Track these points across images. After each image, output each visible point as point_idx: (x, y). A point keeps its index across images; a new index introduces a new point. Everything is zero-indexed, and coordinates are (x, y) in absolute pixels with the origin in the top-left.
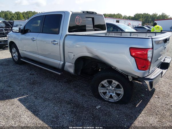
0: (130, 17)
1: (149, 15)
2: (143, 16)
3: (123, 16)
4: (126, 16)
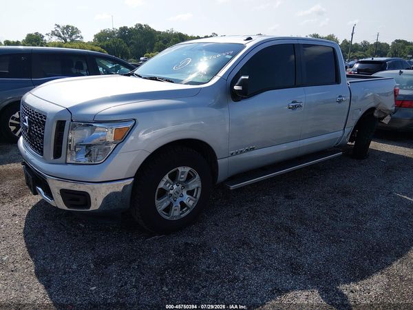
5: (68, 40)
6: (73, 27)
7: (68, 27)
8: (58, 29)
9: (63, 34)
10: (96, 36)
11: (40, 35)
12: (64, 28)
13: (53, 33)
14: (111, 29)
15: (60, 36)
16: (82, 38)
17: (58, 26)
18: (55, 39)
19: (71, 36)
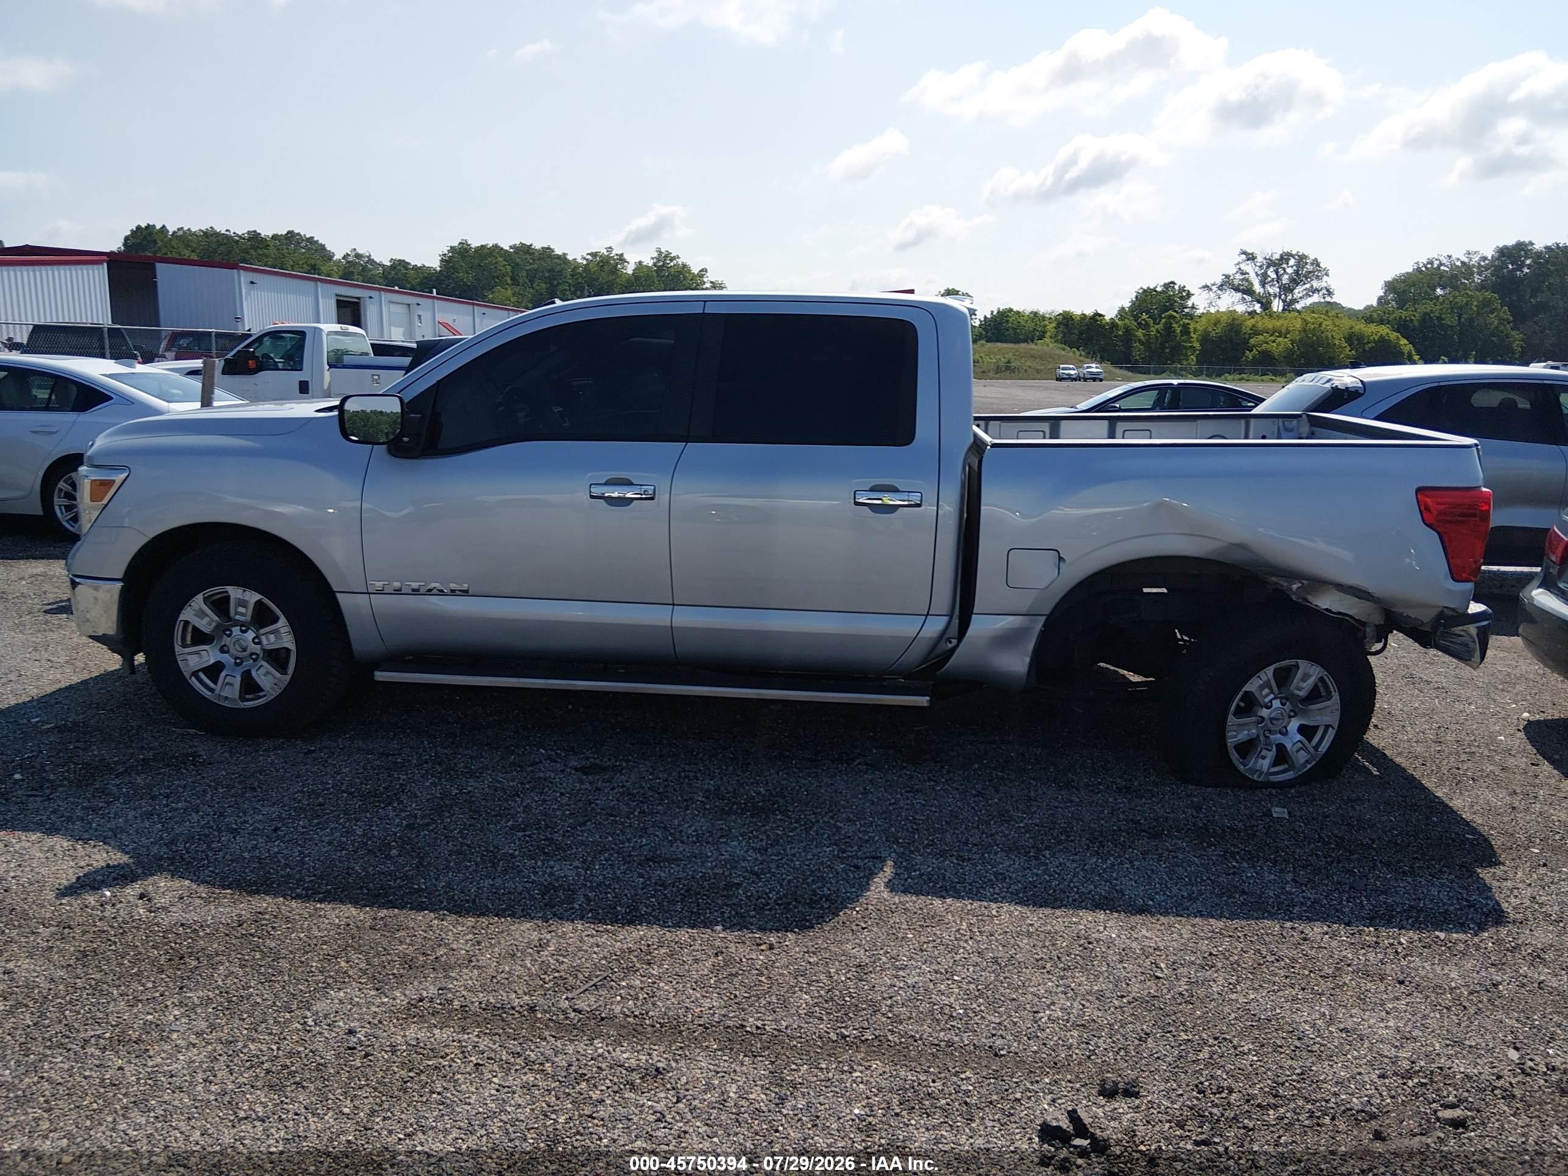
0: (399, 266)
1: (563, 258)
2: (515, 266)
3: (338, 256)
4: (371, 261)
5: (1277, 305)
6: (1302, 259)
7: (1285, 257)
8: (1249, 268)
9: (1263, 284)
10: (1391, 286)
11: (1182, 289)
12: (1271, 263)
13: (1227, 284)
14: (1459, 255)
15: (1249, 291)
16: (1330, 293)
17: (1251, 257)
18: (1231, 303)
19: (1287, 289)
